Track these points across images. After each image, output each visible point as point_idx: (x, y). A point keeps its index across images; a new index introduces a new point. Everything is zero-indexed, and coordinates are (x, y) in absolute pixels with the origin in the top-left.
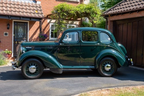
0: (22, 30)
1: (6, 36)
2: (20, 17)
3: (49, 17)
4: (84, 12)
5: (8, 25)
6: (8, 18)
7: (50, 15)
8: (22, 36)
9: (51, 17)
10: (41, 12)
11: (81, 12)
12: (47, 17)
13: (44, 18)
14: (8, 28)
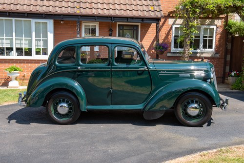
2: (127, 18)
3: (171, 15)
4: (232, 5)
5: (111, 30)
6: (110, 21)
7: (173, 12)
9: (174, 15)
10: (159, 8)
11: (227, 5)
13: (163, 18)
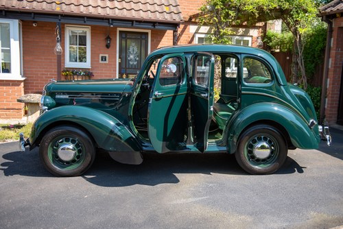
0: (136, 49)
1: (102, 62)
2: (131, 22)
3: (193, 20)
4: (278, 8)
5: (108, 38)
6: (107, 24)
7: (196, 16)
8: (135, 63)
9: (197, 21)
10: (177, 9)
11: (270, 7)
12: (190, 21)
13: (183, 23)
14: (108, 46)
